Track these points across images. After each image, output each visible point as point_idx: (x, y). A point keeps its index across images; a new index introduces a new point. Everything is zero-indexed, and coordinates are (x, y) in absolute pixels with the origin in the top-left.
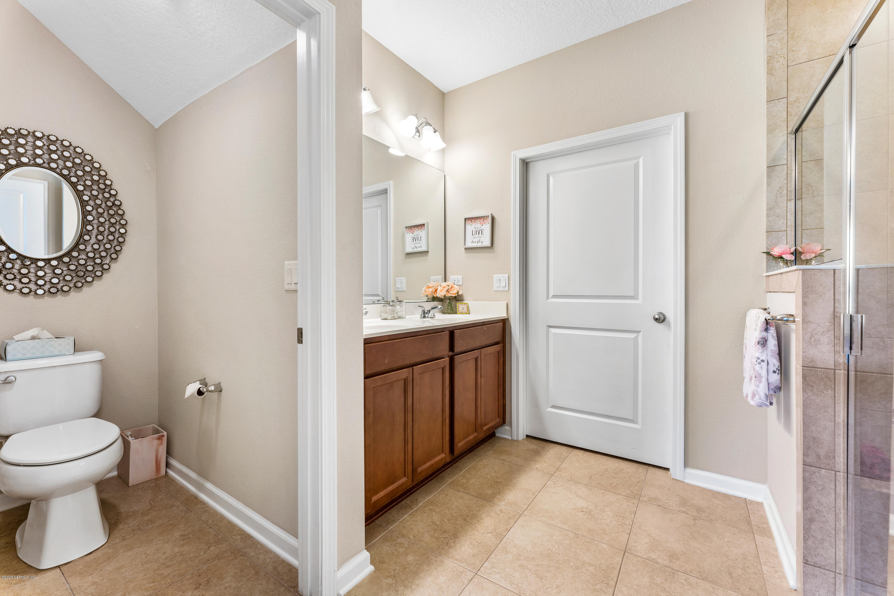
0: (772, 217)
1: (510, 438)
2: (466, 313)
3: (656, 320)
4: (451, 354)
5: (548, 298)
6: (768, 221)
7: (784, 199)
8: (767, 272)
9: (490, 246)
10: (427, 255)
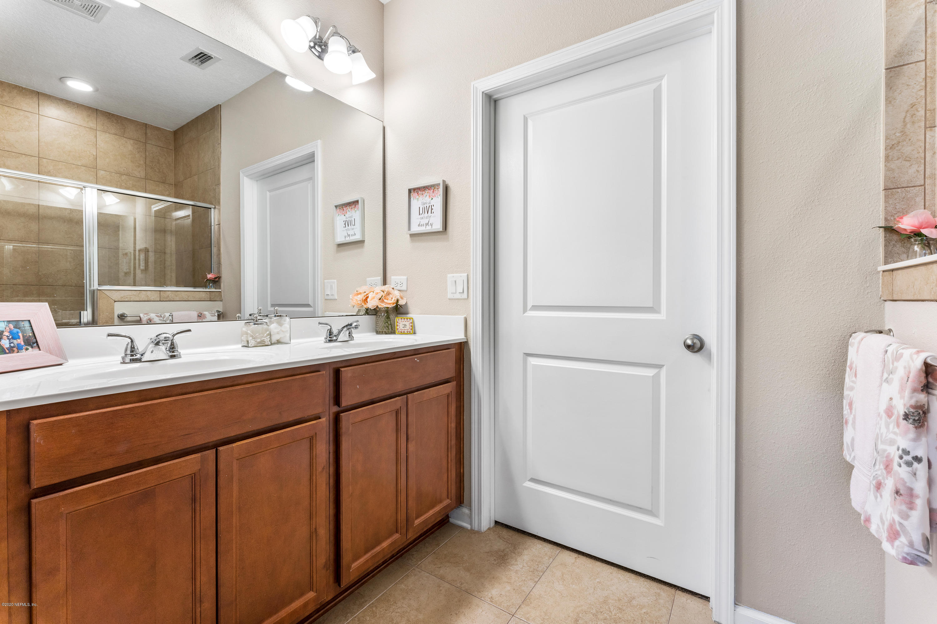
0: (897, 162)
1: (468, 526)
2: (408, 333)
3: (688, 347)
4: (335, 409)
5: (525, 310)
6: (888, 169)
7: (920, 127)
8: (886, 263)
9: (441, 230)
10: (363, 247)
